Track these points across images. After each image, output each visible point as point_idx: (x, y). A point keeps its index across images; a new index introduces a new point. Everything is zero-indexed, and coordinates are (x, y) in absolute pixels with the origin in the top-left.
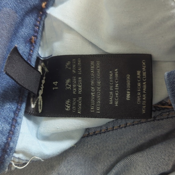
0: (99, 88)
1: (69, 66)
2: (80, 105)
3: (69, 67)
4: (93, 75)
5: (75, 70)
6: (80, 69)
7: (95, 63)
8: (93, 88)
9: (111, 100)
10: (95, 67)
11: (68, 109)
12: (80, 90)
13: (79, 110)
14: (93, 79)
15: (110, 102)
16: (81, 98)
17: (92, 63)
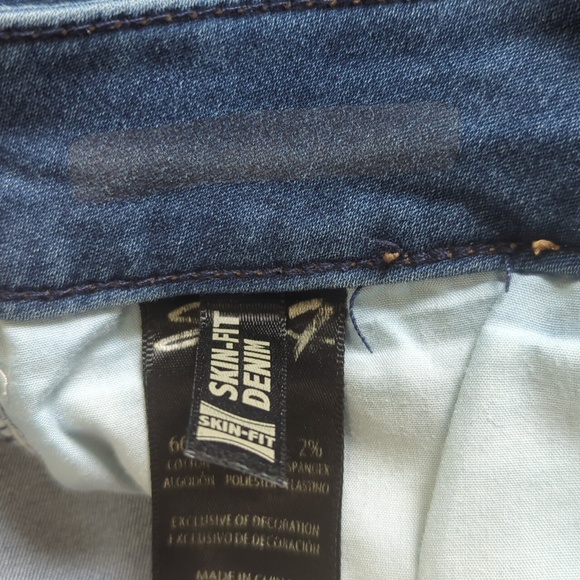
0: (244, 539)
1: (308, 451)
2: (191, 483)
3: (305, 451)
4: (284, 525)
5: (296, 470)
6: (299, 487)
7: (313, 540)
8: (244, 520)
9: (209, 574)
10: (305, 538)
11: (174, 446)
12: (236, 481)
13: (174, 481)
14: (272, 524)
15: (202, 573)
16: (213, 482)
17: (316, 531)
